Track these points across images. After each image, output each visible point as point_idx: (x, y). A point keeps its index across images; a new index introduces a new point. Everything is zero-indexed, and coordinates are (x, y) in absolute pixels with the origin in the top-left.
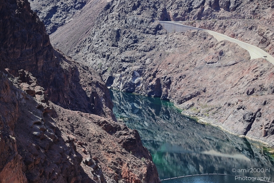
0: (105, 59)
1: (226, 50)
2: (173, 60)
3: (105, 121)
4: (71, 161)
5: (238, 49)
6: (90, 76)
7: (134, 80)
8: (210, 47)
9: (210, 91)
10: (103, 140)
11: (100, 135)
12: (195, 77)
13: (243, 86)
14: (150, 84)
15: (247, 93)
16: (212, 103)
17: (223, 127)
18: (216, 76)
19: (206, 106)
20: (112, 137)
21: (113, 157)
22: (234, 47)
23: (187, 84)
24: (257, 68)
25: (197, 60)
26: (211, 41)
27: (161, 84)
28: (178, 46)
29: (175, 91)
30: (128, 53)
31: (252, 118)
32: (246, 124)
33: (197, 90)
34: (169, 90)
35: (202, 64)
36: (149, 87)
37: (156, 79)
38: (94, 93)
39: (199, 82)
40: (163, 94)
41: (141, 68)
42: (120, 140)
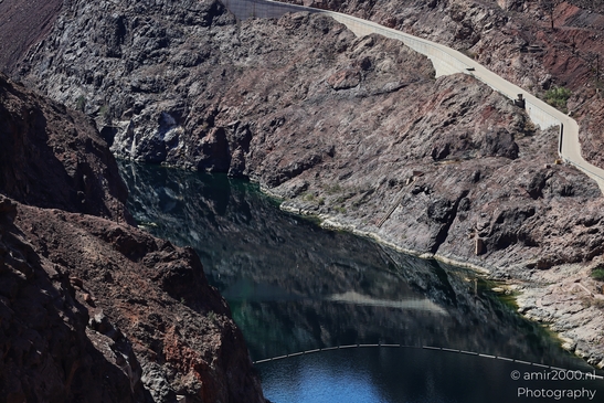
0: (91, 87)
1: (378, 57)
2: (254, 84)
3: (119, 230)
4: (69, 322)
5: (405, 53)
6: (70, 126)
7: (163, 135)
8: (340, 52)
9: (345, 154)
10: (117, 275)
11: (110, 264)
12: (309, 123)
13: (422, 139)
14: (202, 142)
15: (434, 155)
16: (350, 182)
17: (380, 235)
18: (358, 119)
19: (336, 189)
20: (136, 266)
21: (142, 313)
22: (396, 50)
23: (289, 138)
24: (453, 96)
25: (309, 83)
26: (341, 37)
27: (227, 142)
28: (265, 51)
29: (262, 156)
30: (145, 72)
31: (448, 213)
32: (435, 228)
33: (313, 152)
34: (247, 155)
35: (322, 92)
36: (200, 148)
37: (214, 129)
38: (83, 167)
39: (316, 133)
40: (233, 163)
41: (178, 106)
42: (157, 274)
